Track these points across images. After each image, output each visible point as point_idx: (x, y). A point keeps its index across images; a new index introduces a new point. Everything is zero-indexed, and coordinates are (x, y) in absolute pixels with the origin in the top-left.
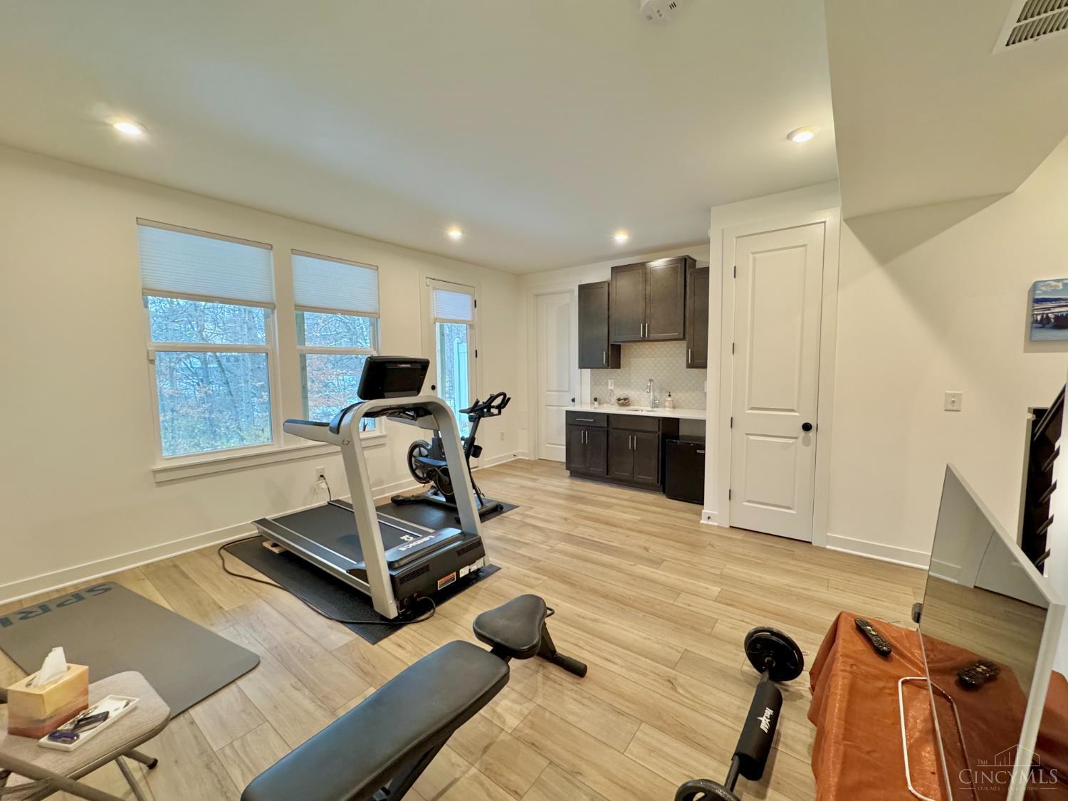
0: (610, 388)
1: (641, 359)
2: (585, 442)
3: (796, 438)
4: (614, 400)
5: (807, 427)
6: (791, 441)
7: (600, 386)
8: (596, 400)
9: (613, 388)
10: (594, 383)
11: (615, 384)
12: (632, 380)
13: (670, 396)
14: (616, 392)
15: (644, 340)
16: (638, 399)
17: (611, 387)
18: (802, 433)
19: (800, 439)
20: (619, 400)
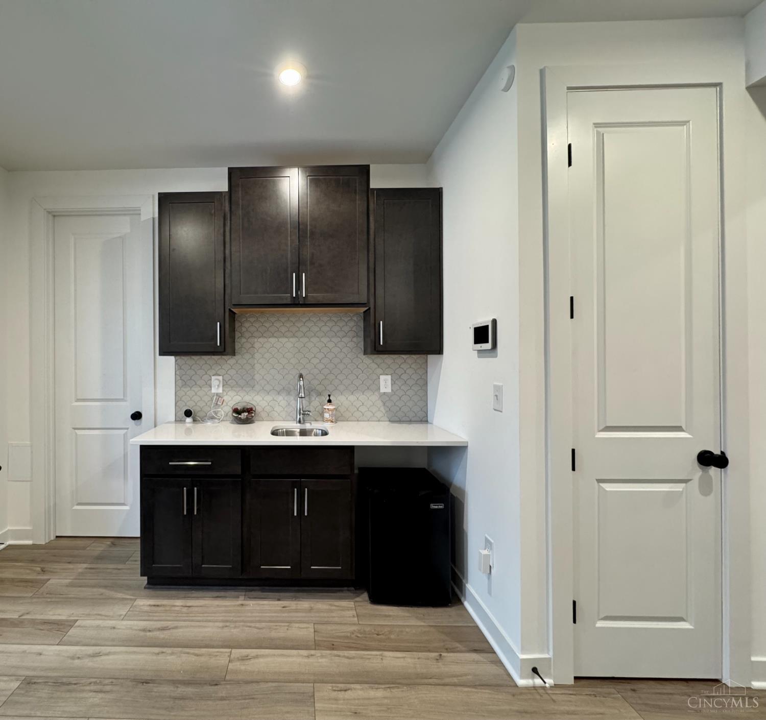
0: (214, 390)
1: (272, 340)
2: (190, 509)
3: (685, 481)
4: (226, 411)
5: (708, 459)
6: (679, 487)
7: (196, 389)
8: (188, 413)
9: (220, 390)
10: (182, 382)
11: (225, 384)
12: (257, 377)
13: (330, 401)
14: (225, 398)
15: (296, 303)
16: (268, 409)
17: (216, 388)
18: (697, 472)
19: (695, 484)
20: (236, 411)
